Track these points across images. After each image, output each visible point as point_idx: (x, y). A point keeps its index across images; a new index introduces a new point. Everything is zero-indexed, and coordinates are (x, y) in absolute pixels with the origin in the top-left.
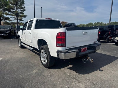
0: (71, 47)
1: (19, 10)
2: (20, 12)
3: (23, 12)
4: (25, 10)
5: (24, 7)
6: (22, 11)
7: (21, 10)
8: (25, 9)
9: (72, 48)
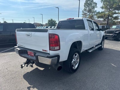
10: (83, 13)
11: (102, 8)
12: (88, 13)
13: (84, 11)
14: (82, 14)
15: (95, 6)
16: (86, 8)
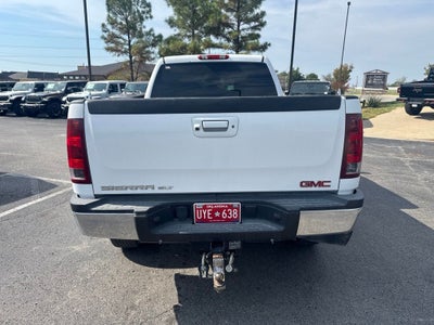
0: (113, 188)
1: (246, 26)
2: (250, 32)
3: (257, 32)
4: (263, 24)
5: (263, 14)
6: (255, 28)
7: (253, 24)
8: (264, 19)
9: (129, 192)
10: (106, 35)
11: (171, 22)
12: (126, 37)
13: (109, 27)
14: (103, 37)
15: (144, 12)
16: (114, 14)
